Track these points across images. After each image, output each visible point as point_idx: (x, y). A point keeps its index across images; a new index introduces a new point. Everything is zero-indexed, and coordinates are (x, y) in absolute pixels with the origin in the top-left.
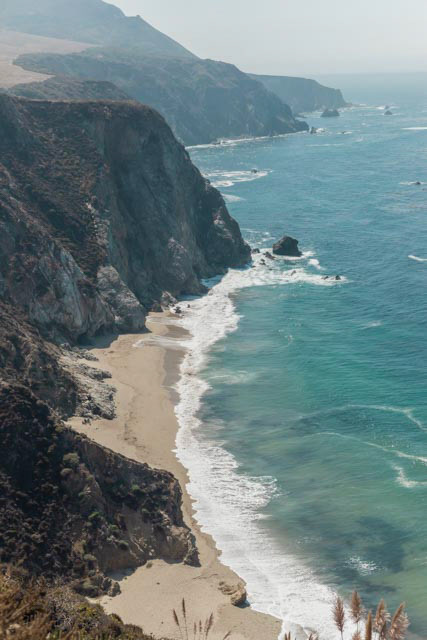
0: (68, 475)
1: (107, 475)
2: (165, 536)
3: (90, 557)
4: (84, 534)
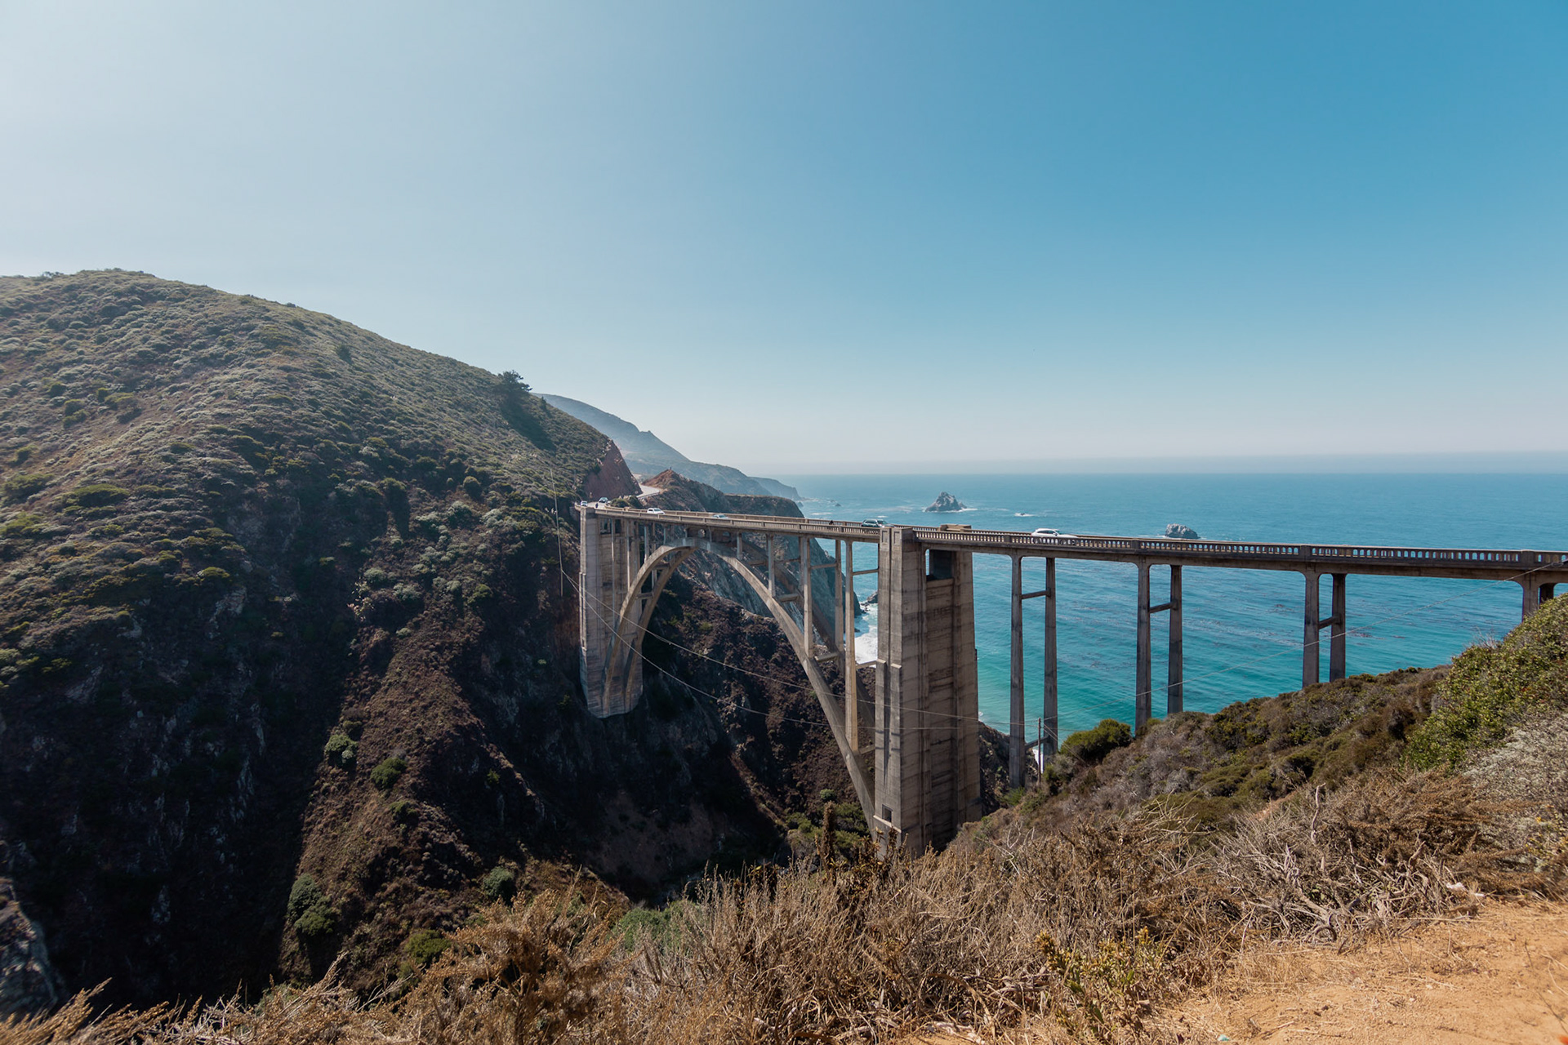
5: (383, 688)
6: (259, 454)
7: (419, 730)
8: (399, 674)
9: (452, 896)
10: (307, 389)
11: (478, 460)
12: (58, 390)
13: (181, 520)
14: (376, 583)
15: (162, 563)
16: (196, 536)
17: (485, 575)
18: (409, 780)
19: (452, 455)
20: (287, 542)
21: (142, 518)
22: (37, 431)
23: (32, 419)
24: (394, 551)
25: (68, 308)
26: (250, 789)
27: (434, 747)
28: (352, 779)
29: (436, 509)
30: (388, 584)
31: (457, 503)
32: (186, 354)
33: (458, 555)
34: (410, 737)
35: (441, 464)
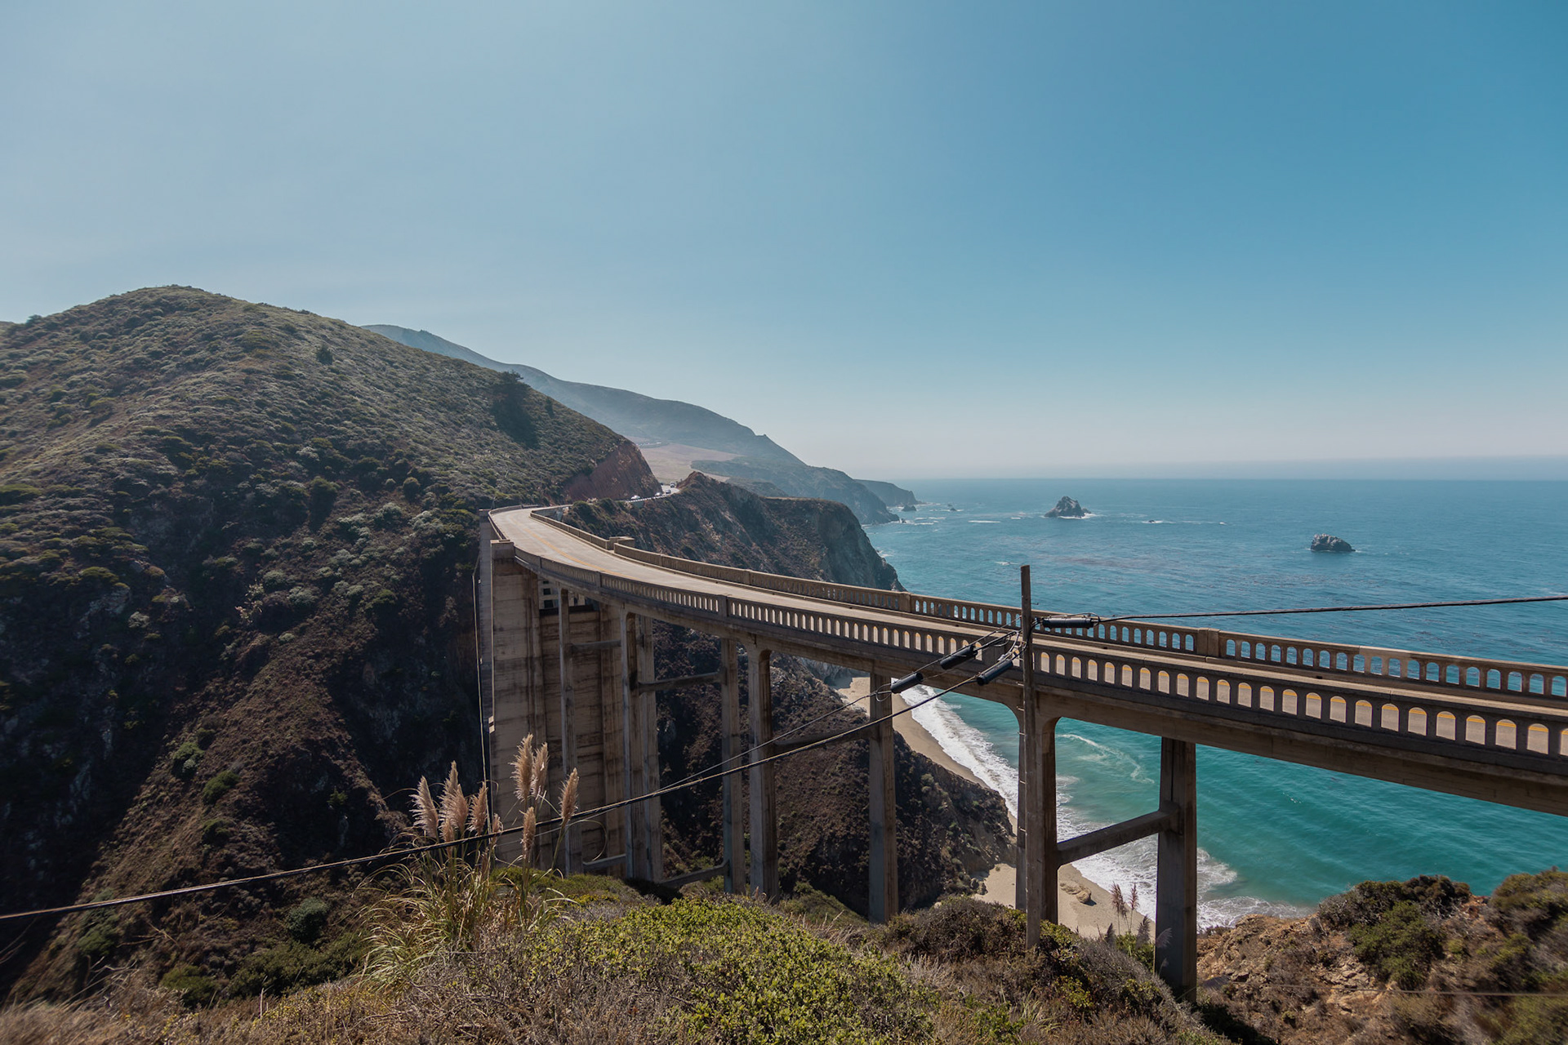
0: (928, 792)
1: (954, 793)
2: (1005, 844)
3: (955, 860)
4: (949, 842)
5: (248, 695)
6: (184, 454)
7: (266, 743)
8: (267, 682)
9: (240, 927)
10: (261, 391)
11: (426, 461)
12: (58, 396)
13: (79, 520)
14: (271, 586)
15: (42, 562)
16: (90, 535)
17: (394, 580)
18: (235, 795)
19: (399, 455)
20: (194, 542)
21: (41, 517)
22: (25, 434)
23: (27, 423)
24: (302, 554)
25: (101, 321)
26: (86, 795)
27: (276, 762)
28: (185, 790)
29: (366, 510)
30: (285, 586)
31: (390, 505)
32: (175, 360)
33: (371, 558)
34: (254, 750)
35: (384, 465)
